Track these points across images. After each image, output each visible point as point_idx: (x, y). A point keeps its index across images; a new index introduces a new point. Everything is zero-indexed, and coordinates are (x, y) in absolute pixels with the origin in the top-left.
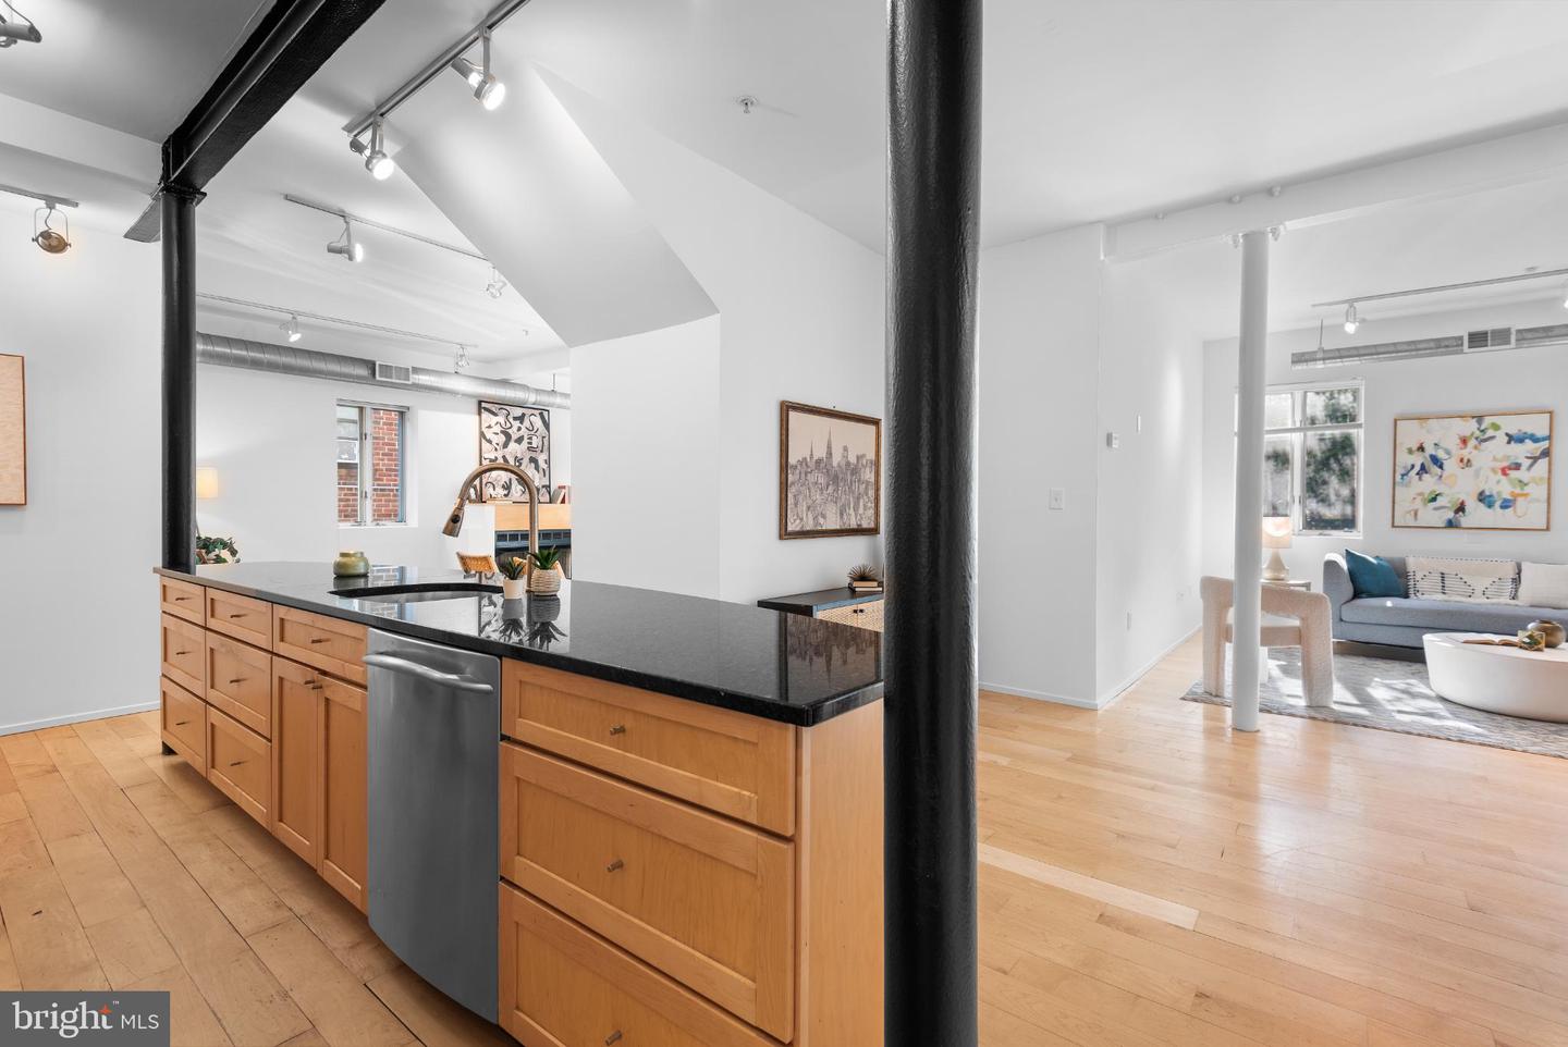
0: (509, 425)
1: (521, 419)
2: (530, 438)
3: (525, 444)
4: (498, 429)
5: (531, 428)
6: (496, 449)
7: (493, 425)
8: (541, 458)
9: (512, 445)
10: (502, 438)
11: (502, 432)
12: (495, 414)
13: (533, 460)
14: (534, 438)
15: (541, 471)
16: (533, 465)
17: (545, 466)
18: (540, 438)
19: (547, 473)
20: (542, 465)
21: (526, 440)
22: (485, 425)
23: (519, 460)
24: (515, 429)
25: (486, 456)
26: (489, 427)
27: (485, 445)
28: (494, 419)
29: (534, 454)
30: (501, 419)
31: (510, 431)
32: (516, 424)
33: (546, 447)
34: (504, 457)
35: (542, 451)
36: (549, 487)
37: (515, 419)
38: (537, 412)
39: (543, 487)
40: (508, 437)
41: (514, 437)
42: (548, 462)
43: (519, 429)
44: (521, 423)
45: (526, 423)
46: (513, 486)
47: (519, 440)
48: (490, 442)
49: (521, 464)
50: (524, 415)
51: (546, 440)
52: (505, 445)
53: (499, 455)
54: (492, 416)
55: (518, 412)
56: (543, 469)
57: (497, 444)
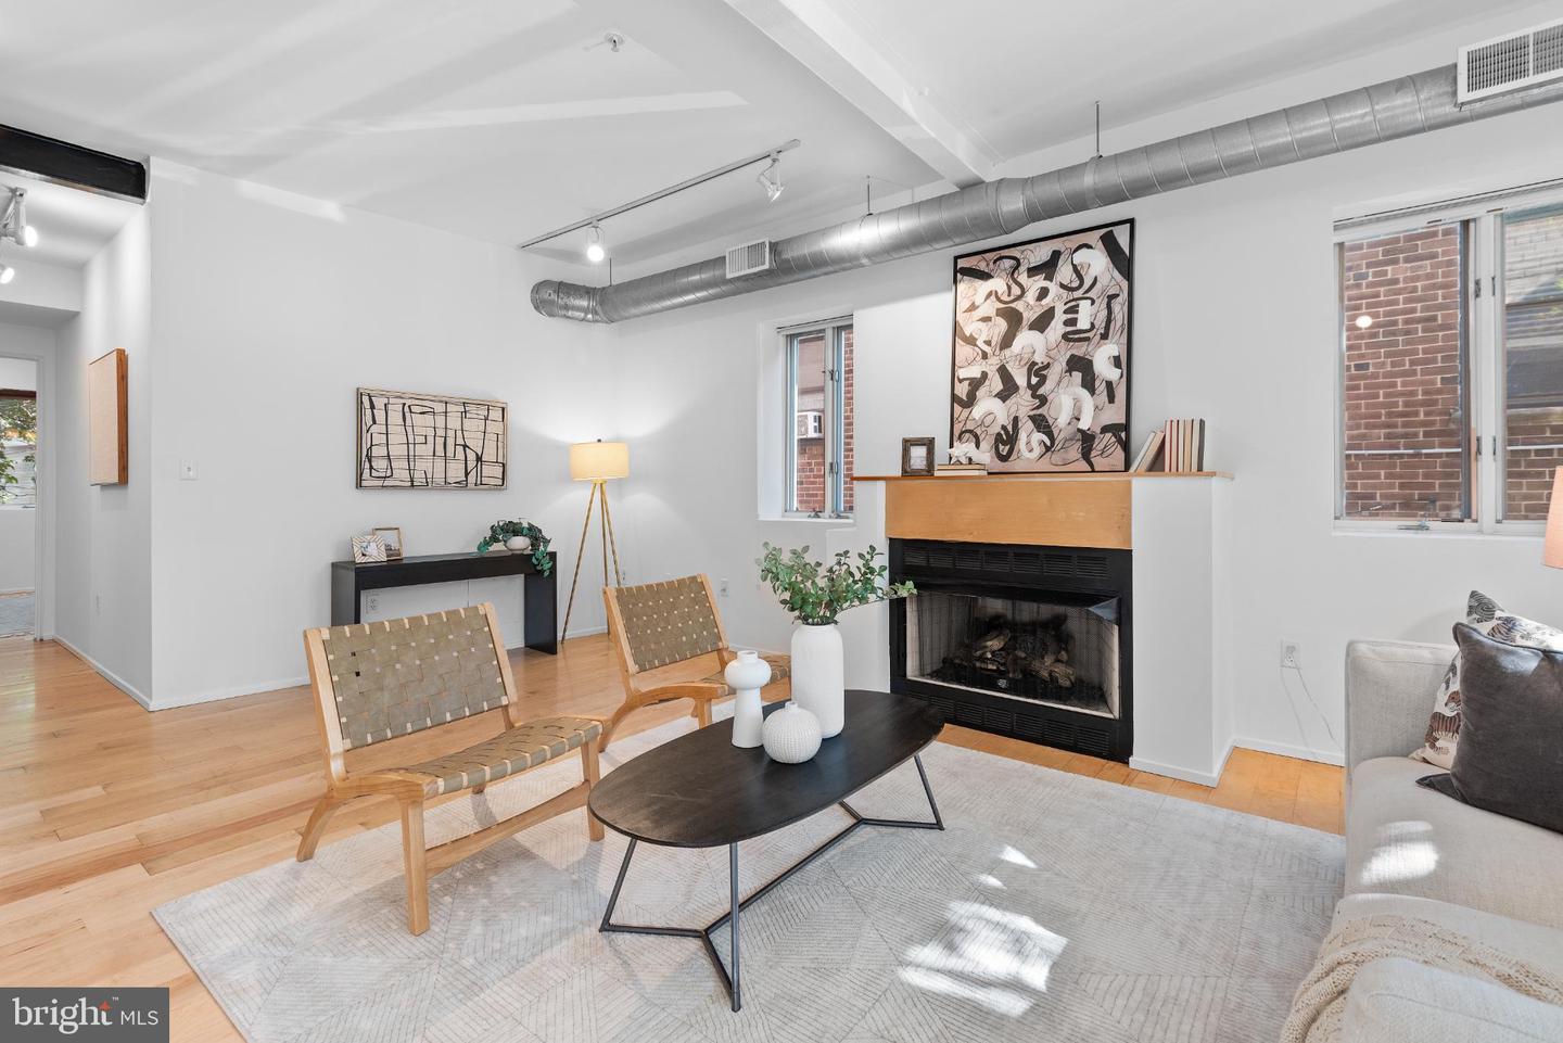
0: (1016, 291)
1: (1047, 267)
2: (1073, 310)
3: (1057, 328)
4: (990, 308)
5: (1079, 285)
6: (985, 356)
7: (979, 299)
8: (1103, 358)
9: (1026, 339)
10: (1001, 325)
11: (1000, 313)
12: (985, 276)
13: (1081, 366)
14: (1084, 306)
15: (1101, 388)
16: (1077, 376)
17: (1114, 374)
18: (1102, 304)
19: (1123, 390)
20: (1104, 369)
21: (1060, 316)
22: (963, 304)
23: (1038, 371)
24: (1031, 297)
25: (961, 373)
26: (973, 307)
27: (964, 351)
28: (984, 287)
29: (1080, 350)
30: (998, 284)
31: (1019, 306)
32: (1035, 284)
33: (1122, 321)
34: (1003, 372)
35: (1105, 337)
36: (1126, 427)
37: (1032, 271)
38: (1094, 238)
39: (1105, 429)
40: (1013, 319)
41: (1029, 316)
42: (1125, 362)
43: (1044, 293)
44: (1049, 278)
45: (1064, 273)
46: (1023, 436)
47: (1042, 322)
48: (971, 341)
49: (1043, 380)
50: (1056, 255)
51: (1120, 305)
52: (1006, 342)
53: (990, 366)
54: (979, 283)
55: (1041, 254)
56: (1109, 385)
57: (988, 343)
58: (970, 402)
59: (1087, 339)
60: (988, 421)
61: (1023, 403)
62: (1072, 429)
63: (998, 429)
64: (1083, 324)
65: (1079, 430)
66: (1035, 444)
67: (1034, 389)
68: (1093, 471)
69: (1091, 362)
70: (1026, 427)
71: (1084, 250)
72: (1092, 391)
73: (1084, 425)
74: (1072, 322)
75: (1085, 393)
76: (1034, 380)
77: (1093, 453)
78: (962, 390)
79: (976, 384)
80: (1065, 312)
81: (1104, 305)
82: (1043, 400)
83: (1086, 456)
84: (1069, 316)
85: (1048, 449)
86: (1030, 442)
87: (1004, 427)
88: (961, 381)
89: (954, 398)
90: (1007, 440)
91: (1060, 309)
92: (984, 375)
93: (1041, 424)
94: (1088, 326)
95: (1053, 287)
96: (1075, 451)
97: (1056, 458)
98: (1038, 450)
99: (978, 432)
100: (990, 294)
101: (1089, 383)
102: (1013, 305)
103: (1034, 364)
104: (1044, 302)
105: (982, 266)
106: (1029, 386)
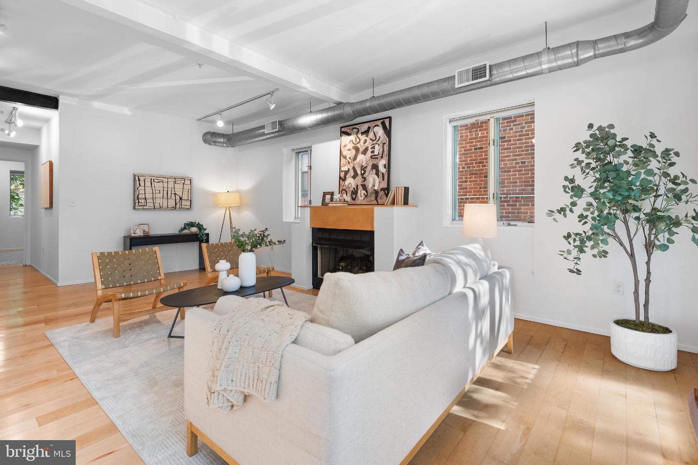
0: (358, 140)
1: (366, 132)
2: (374, 147)
3: (369, 154)
4: (350, 146)
5: (376, 140)
6: (349, 163)
7: (347, 143)
8: (382, 163)
9: (361, 157)
10: (354, 152)
11: (353, 148)
12: (349, 134)
13: (375, 167)
14: (377, 146)
15: (381, 175)
16: (374, 170)
17: (384, 171)
18: (381, 146)
19: (386, 175)
20: (382, 170)
21: (370, 150)
22: (343, 144)
23: (363, 169)
24: (362, 142)
25: (343, 169)
26: (346, 146)
27: (343, 161)
28: (349, 138)
29: (375, 162)
30: (352, 137)
31: (358, 145)
32: (363, 138)
33: (387, 153)
34: (354, 168)
35: (382, 157)
36: (388, 189)
37: (363, 133)
38: (379, 123)
39: (382, 189)
40: (357, 149)
41: (361, 149)
42: (388, 166)
43: (366, 141)
44: (367, 136)
45: (371, 135)
46: (359, 192)
47: (365, 152)
48: (345, 157)
50: (369, 128)
51: (386, 148)
52: (355, 158)
53: (350, 167)
54: (347, 137)
55: (364, 128)
56: (383, 174)
57: (350, 158)
58: (344, 179)
59: (377, 158)
60: (350, 185)
61: (359, 179)
62: (372, 189)
63: (352, 189)
64: (376, 153)
65: (375, 190)
66: (362, 194)
67: (362, 175)
68: (378, 204)
69: (378, 166)
70: (360, 188)
71: (376, 127)
72: (378, 177)
73: (376, 188)
74: (373, 152)
75: (376, 177)
76: (363, 172)
77: (378, 198)
78: (342, 175)
79: (346, 172)
80: (372, 148)
81: (382, 147)
82: (365, 179)
83: (376, 199)
84: (373, 150)
85: (366, 196)
86: (361, 193)
87: (354, 188)
88: (342, 171)
89: (340, 178)
90: (355, 193)
91: (370, 147)
92: (349, 169)
93: (364, 187)
94: (377, 154)
95: (368, 139)
96: (373, 198)
97: (368, 199)
98: (363, 197)
99: (347, 190)
100: (350, 141)
101: (377, 174)
102: (357, 145)
103: (363, 166)
104: (366, 144)
105: (349, 131)
106: (361, 174)
